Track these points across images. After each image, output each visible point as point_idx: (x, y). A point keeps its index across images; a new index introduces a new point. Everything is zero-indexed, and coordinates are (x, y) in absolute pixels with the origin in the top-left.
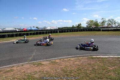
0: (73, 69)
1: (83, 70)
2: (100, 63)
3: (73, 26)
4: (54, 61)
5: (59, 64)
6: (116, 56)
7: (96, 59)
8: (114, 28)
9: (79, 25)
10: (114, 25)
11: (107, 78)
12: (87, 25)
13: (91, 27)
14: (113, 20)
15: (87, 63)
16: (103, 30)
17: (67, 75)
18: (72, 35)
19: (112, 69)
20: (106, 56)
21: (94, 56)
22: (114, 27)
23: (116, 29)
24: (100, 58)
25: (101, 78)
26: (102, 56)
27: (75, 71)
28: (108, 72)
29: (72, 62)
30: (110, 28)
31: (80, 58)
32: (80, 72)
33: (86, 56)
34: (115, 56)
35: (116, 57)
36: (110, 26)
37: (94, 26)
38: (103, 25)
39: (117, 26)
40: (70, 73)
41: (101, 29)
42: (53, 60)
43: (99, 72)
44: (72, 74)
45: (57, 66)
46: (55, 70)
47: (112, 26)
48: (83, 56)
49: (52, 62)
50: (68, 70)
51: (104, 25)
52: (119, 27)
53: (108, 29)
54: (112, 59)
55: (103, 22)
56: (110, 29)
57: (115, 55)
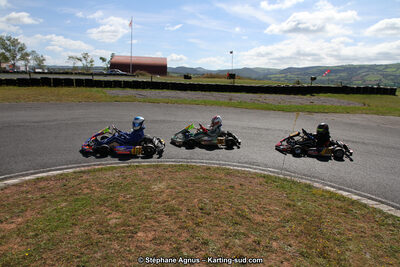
6: (32, 174)
8: (23, 72)
10: (21, 64)
14: (15, 43)
19: (13, 226)
22: (23, 69)
30: (7, 72)
34: (27, 178)
35: (29, 180)
39: (34, 69)
47: (14, 65)
52: (39, 73)
54: (15, 188)
57: (27, 175)
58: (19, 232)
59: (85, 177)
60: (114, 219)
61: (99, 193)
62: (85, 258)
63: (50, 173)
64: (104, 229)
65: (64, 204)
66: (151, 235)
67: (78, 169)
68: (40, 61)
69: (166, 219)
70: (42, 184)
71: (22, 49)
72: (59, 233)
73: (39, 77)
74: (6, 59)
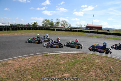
0: (28, 67)
1: (38, 67)
2: (53, 59)
3: (29, 24)
4: (6, 62)
5: (12, 65)
7: (50, 56)
8: (66, 28)
9: (35, 23)
10: (66, 26)
11: (58, 71)
12: (43, 24)
13: (47, 26)
14: (65, 21)
15: (42, 60)
16: (57, 30)
17: (22, 75)
18: (27, 34)
19: (62, 63)
20: (59, 53)
21: (48, 53)
22: (66, 27)
23: (67, 29)
24: (53, 55)
25: (53, 72)
26: (55, 53)
27: (30, 70)
28: (60, 66)
29: (26, 61)
31: (35, 56)
32: (35, 70)
33: (41, 54)
34: (65, 53)
36: (63, 26)
37: (50, 26)
38: (57, 25)
39: (68, 27)
40: (25, 72)
41: (56, 29)
42: (4, 61)
43: (52, 67)
44: (27, 73)
45: (9, 67)
46: (7, 72)
48: (39, 54)
49: (3, 64)
50: (22, 69)
51: (59, 25)
53: (61, 29)
54: (63, 54)
55: (58, 22)
56: (63, 29)
58: (63, 64)
59: (78, 55)
60: (85, 67)
61: (81, 59)
62: (77, 75)
63: (70, 52)
64: (82, 69)
65: (73, 60)
66: (94, 74)
67: (77, 53)
68: (70, 25)
69: (99, 70)
70: (68, 55)
71: (67, 23)
72: (72, 67)
73: (70, 29)
74: (63, 25)
